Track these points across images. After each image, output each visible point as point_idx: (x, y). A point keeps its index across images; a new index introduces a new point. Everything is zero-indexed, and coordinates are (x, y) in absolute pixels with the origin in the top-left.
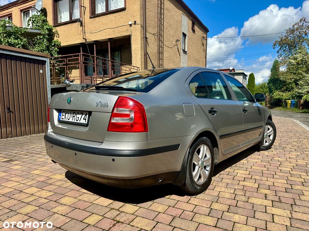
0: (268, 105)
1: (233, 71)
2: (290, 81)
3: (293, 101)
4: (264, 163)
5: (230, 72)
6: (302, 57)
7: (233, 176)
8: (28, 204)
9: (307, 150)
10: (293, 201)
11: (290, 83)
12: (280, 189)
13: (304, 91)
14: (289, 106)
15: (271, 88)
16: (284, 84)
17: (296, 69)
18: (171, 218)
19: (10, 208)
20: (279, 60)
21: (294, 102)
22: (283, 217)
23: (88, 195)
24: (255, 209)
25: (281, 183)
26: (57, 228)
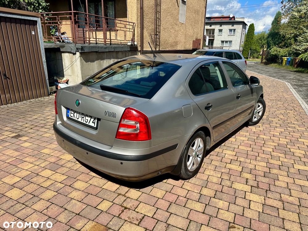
0: (264, 61)
1: (233, 19)
2: (289, 36)
3: (289, 58)
4: (250, 142)
5: (230, 20)
6: (307, 9)
7: (221, 158)
8: (47, 188)
9: (291, 125)
10: (269, 187)
11: (290, 38)
12: (260, 172)
13: (301, 48)
14: (284, 64)
15: (270, 43)
16: (283, 40)
17: (298, 23)
18: (168, 204)
19: (32, 193)
20: (282, 12)
21: (290, 60)
22: (258, 204)
23: (98, 179)
24: (236, 195)
25: (261, 166)
26: (77, 214)
